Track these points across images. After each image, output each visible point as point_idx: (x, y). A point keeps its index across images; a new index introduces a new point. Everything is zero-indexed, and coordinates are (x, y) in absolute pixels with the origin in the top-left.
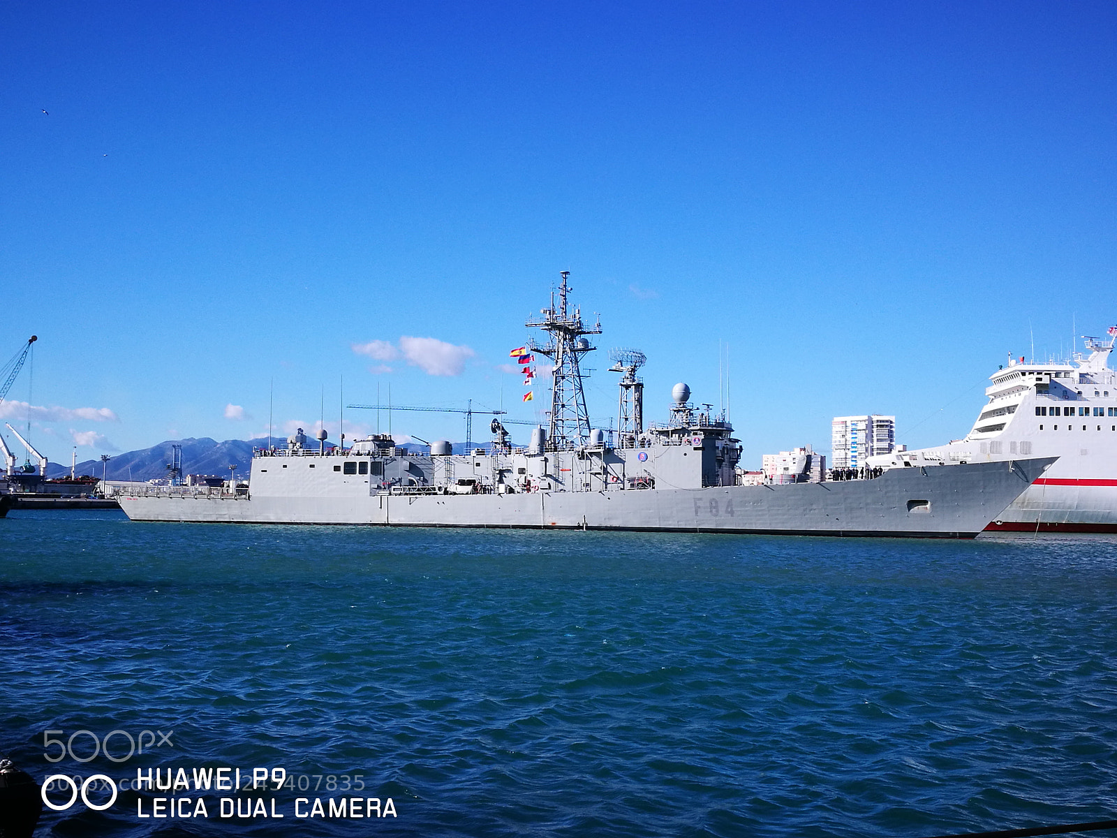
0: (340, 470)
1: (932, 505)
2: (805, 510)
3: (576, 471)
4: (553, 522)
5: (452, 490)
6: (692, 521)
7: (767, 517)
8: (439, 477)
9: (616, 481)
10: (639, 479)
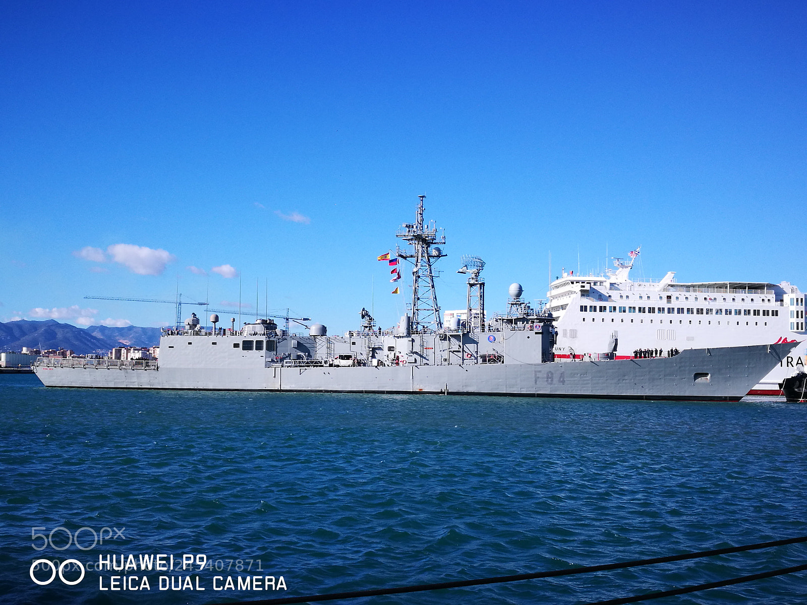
0: (239, 347)
1: (711, 376)
2: (619, 380)
3: (438, 349)
4: (420, 388)
5: (336, 364)
6: (533, 387)
7: (590, 385)
8: (321, 353)
9: (470, 357)
10: (489, 356)
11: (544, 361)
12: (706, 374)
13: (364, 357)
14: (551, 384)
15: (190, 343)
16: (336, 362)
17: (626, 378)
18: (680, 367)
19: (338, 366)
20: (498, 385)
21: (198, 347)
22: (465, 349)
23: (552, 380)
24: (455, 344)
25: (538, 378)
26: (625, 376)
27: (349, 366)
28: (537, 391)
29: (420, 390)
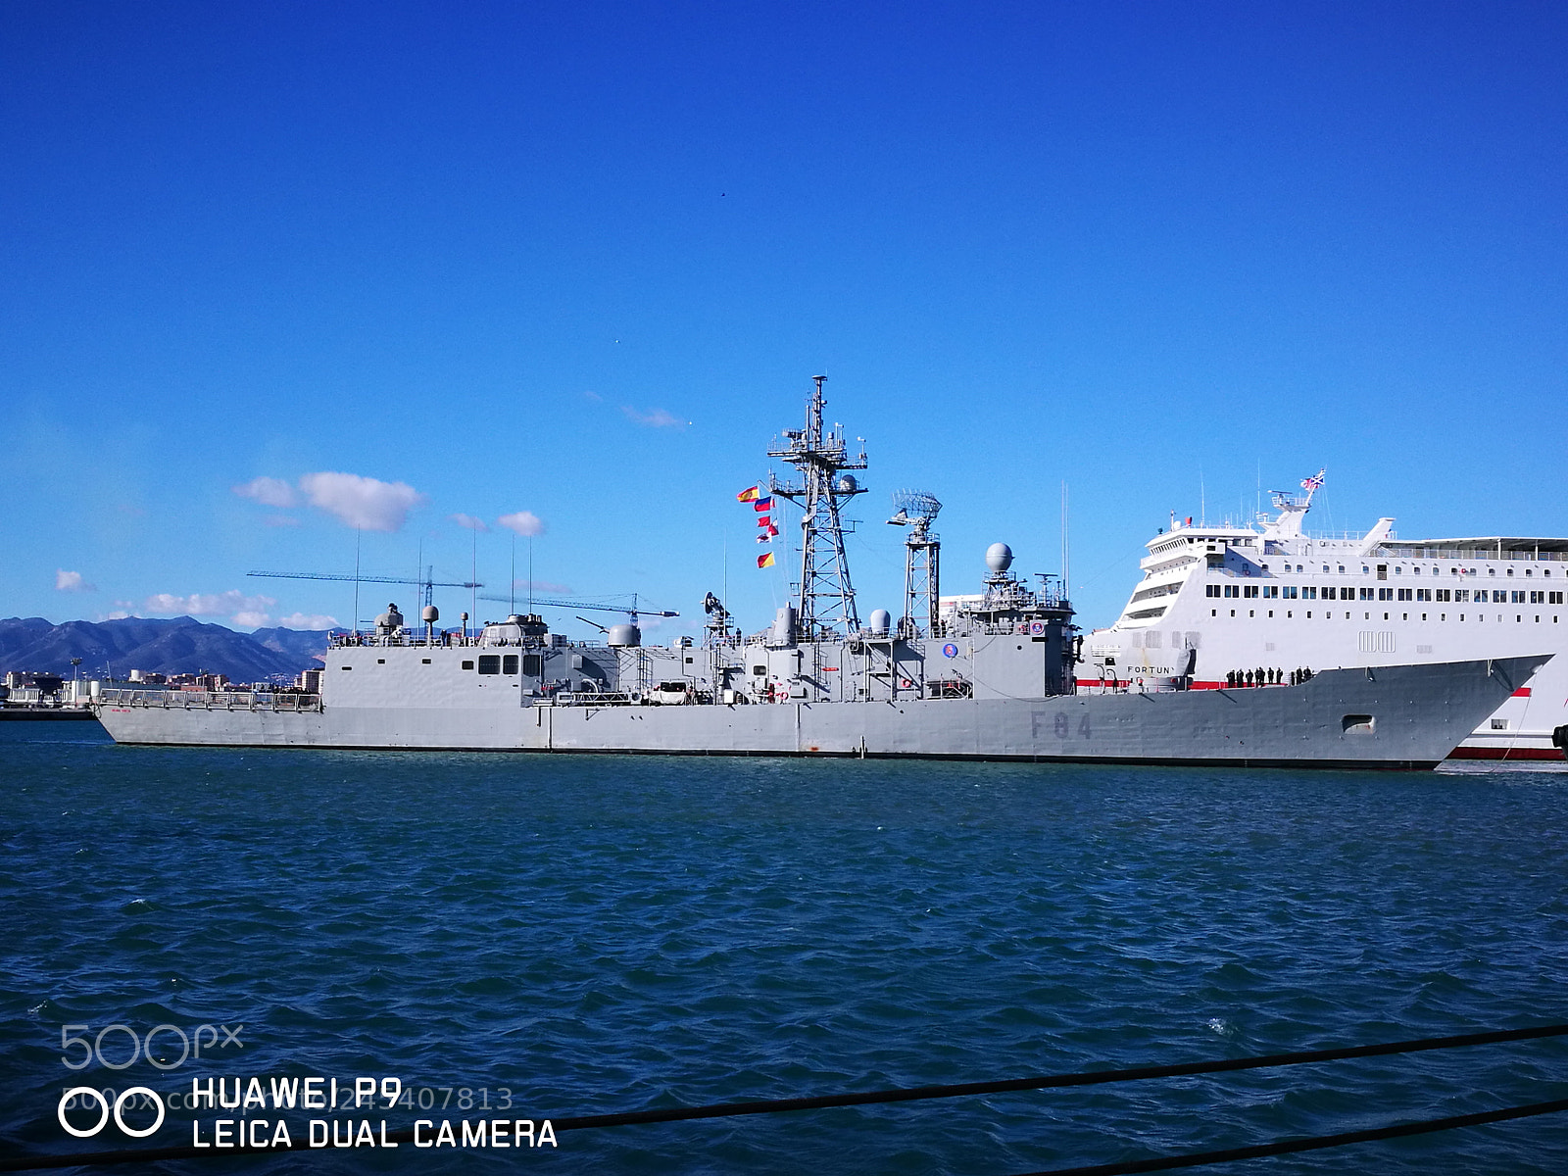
0: (472, 668)
1: (1377, 722)
2: (1196, 729)
3: (847, 671)
4: (814, 746)
5: (654, 699)
6: (1028, 744)
7: (1139, 739)
8: (627, 679)
9: (910, 686)
10: (946, 684)
11: (1049, 692)
12: (1367, 719)
13: (709, 686)
14: (1063, 737)
15: (381, 662)
16: (655, 696)
17: (1210, 724)
18: (1314, 705)
19: (658, 704)
20: (962, 740)
21: (395, 668)
22: (899, 670)
23: (1066, 731)
24: (881, 661)
25: (1039, 725)
26: (1207, 721)
27: (679, 704)
28: (1039, 750)
29: (813, 749)
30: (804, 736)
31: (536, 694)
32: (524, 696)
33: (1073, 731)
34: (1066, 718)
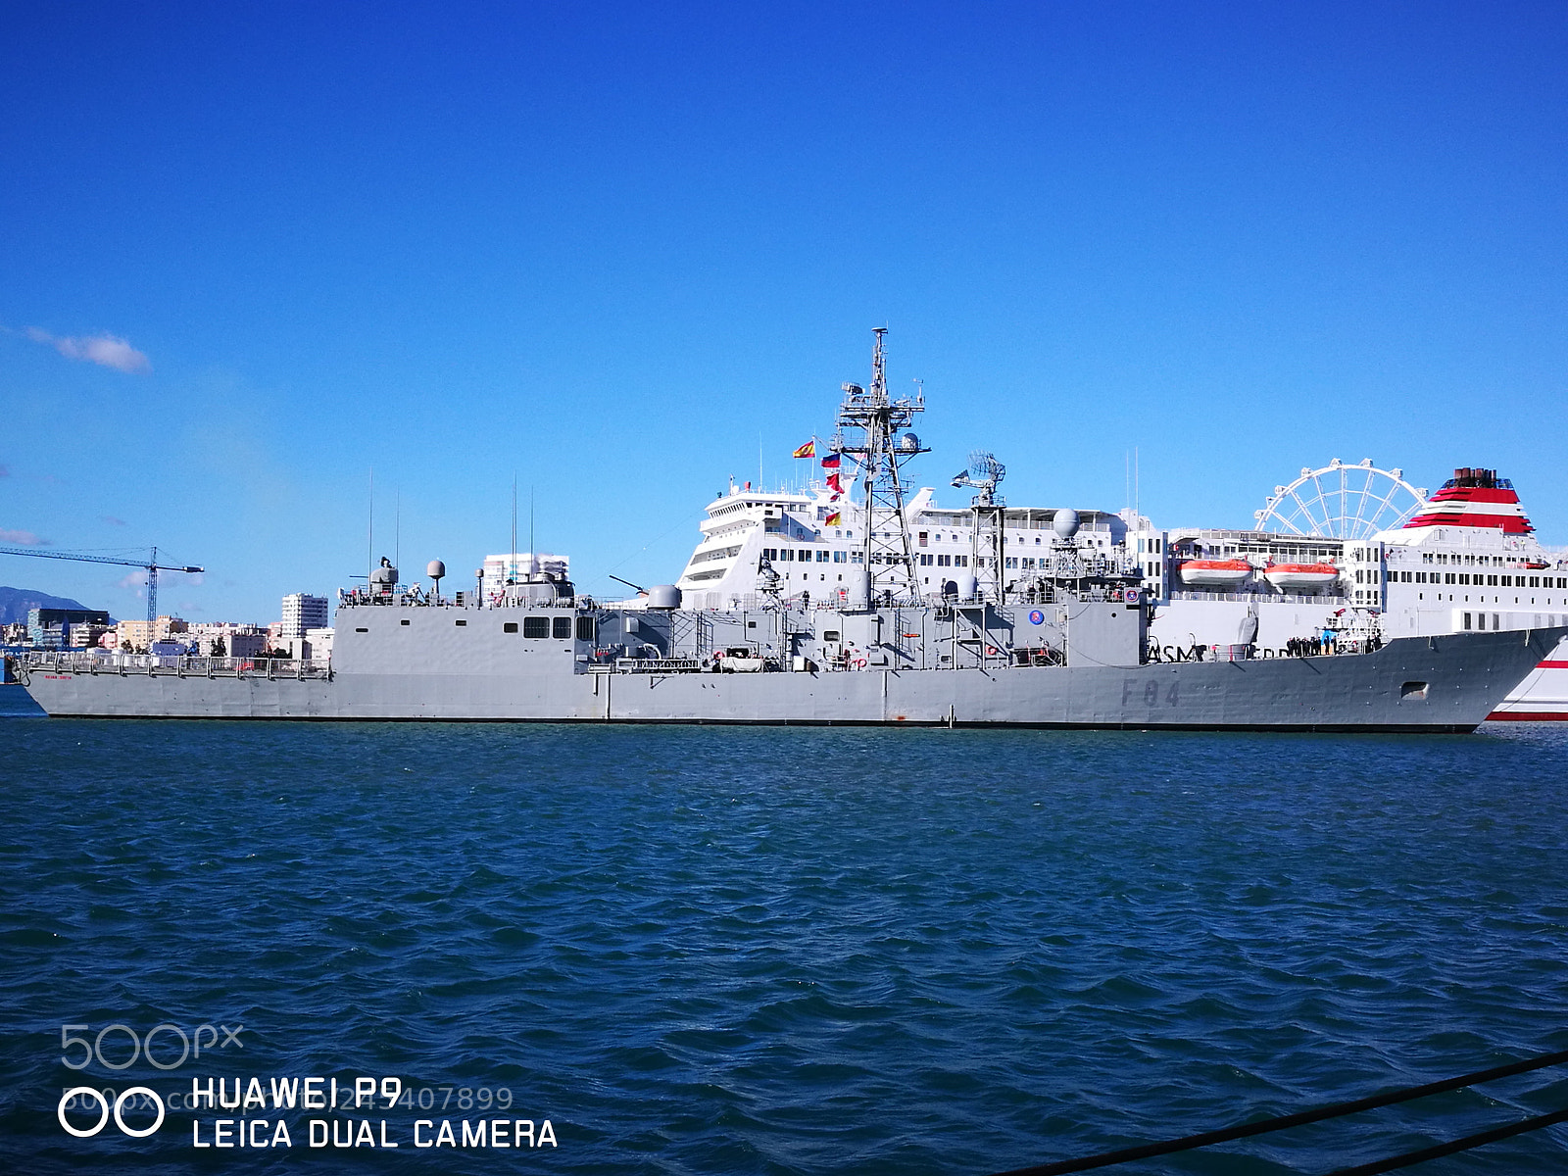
0: (516, 631)
2: (1274, 696)
3: (935, 637)
4: (901, 715)
5: (727, 666)
6: (1117, 712)
7: (1221, 707)
8: (684, 644)
9: (995, 654)
10: (1034, 651)
11: (1142, 660)
12: (1422, 685)
13: (776, 652)
14: (1151, 705)
15: (405, 623)
16: (725, 663)
17: (1287, 692)
18: (1381, 672)
19: (732, 671)
20: (1053, 709)
21: (423, 630)
22: (987, 637)
23: (1154, 699)
24: (965, 628)
25: (1130, 693)
26: (1285, 688)
27: (754, 671)
28: (1123, 719)
29: (900, 718)
30: (891, 705)
31: (590, 660)
32: (577, 663)
33: (1161, 700)
34: (1156, 685)
